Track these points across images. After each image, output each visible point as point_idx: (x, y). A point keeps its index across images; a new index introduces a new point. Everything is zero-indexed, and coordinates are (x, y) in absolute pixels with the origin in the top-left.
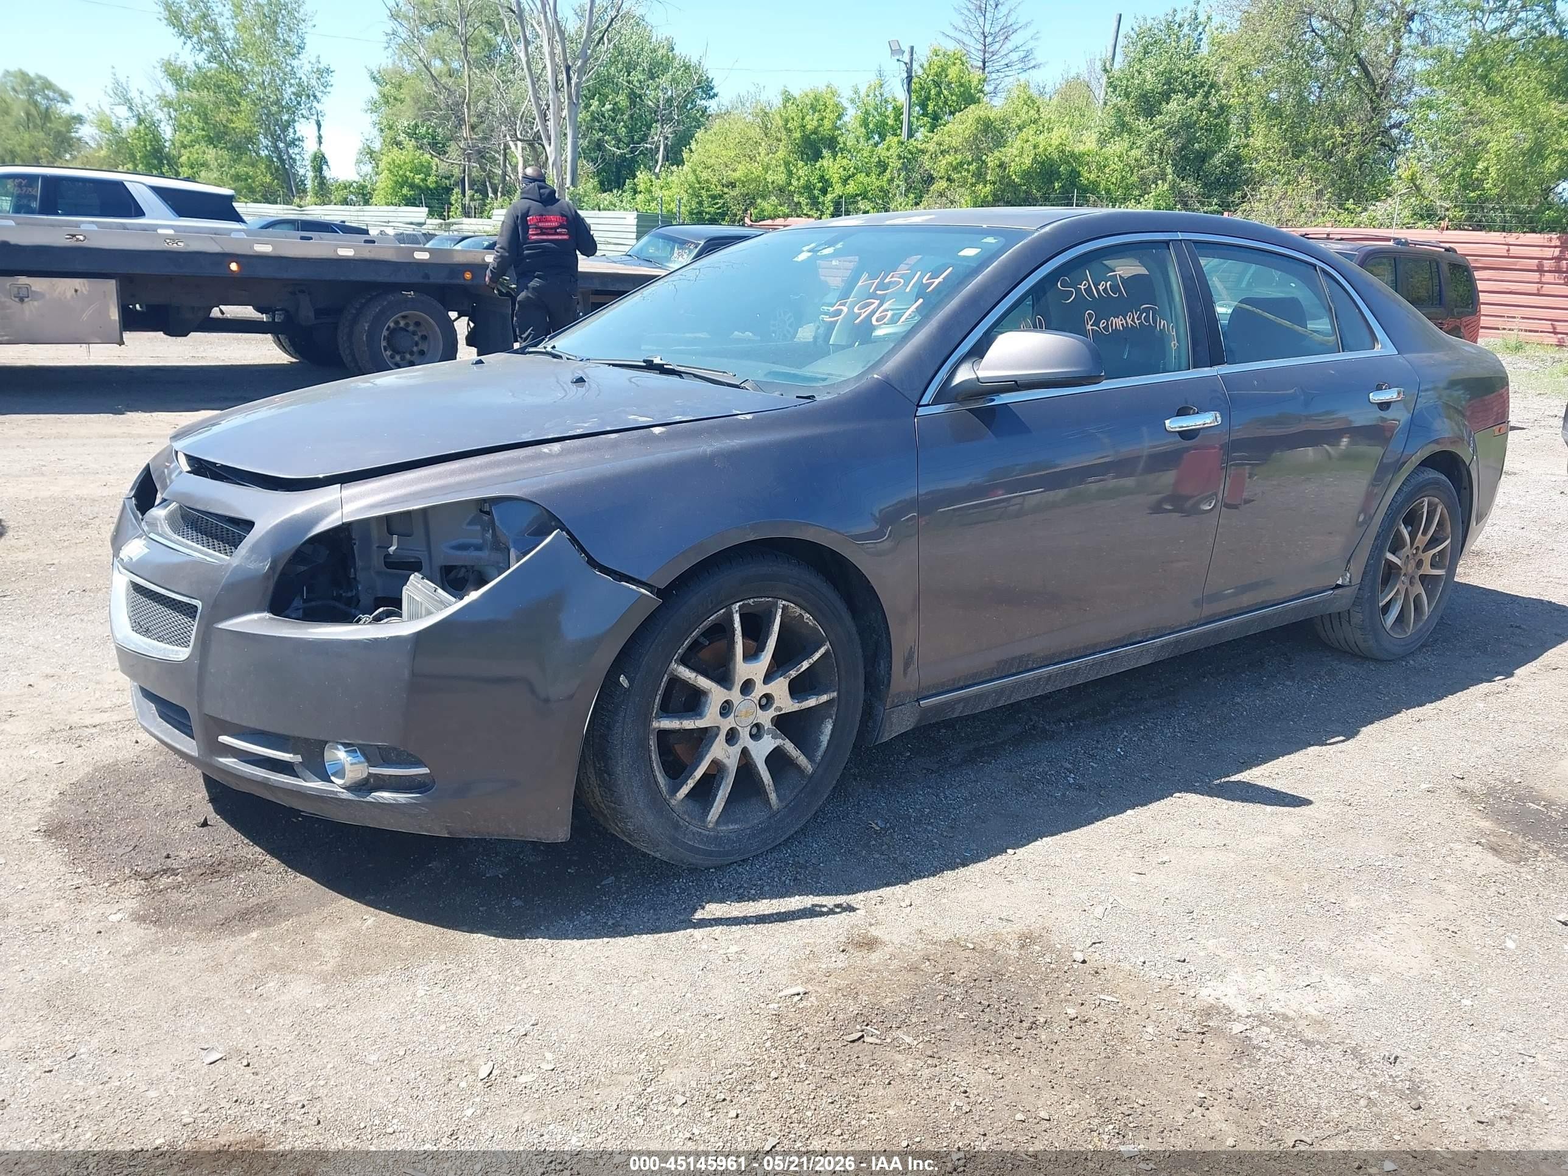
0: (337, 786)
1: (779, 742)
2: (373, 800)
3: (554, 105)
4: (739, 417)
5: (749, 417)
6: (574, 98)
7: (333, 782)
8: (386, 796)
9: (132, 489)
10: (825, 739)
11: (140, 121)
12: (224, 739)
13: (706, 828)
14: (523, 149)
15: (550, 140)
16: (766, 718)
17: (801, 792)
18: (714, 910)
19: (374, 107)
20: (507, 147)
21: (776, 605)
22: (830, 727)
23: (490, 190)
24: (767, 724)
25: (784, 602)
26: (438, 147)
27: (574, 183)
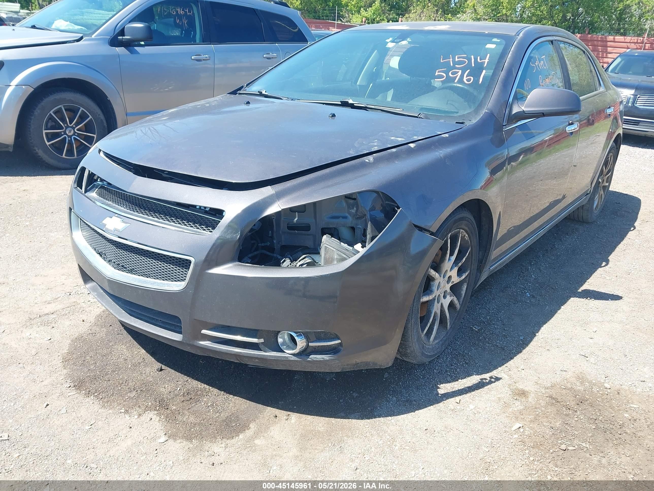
0: (288, 353)
1: (452, 298)
2: (310, 360)
4: (443, 135)
5: (447, 135)
7: (285, 352)
8: (319, 357)
9: (75, 182)
10: (463, 293)
12: (204, 331)
13: (430, 345)
16: (448, 287)
17: (455, 319)
21: (459, 232)
22: (466, 287)
24: (449, 290)
25: (462, 230)
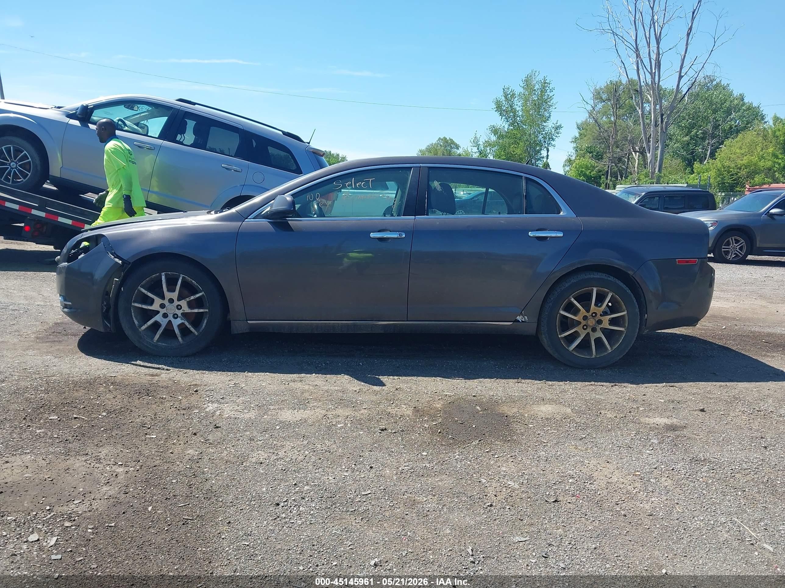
1: (183, 321)
3: (653, 134)
6: (664, 129)
10: (204, 326)
11: (481, 153)
13: (153, 342)
14: (639, 156)
15: (650, 150)
16: (179, 313)
17: (192, 340)
18: (139, 362)
19: (575, 140)
20: (630, 154)
21: (179, 276)
22: (206, 321)
23: (619, 176)
24: (179, 315)
25: (183, 275)
26: (599, 157)
27: (660, 170)
